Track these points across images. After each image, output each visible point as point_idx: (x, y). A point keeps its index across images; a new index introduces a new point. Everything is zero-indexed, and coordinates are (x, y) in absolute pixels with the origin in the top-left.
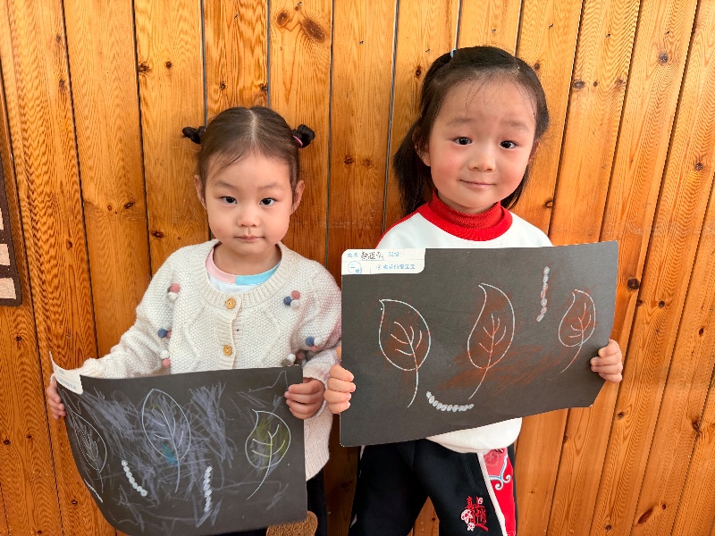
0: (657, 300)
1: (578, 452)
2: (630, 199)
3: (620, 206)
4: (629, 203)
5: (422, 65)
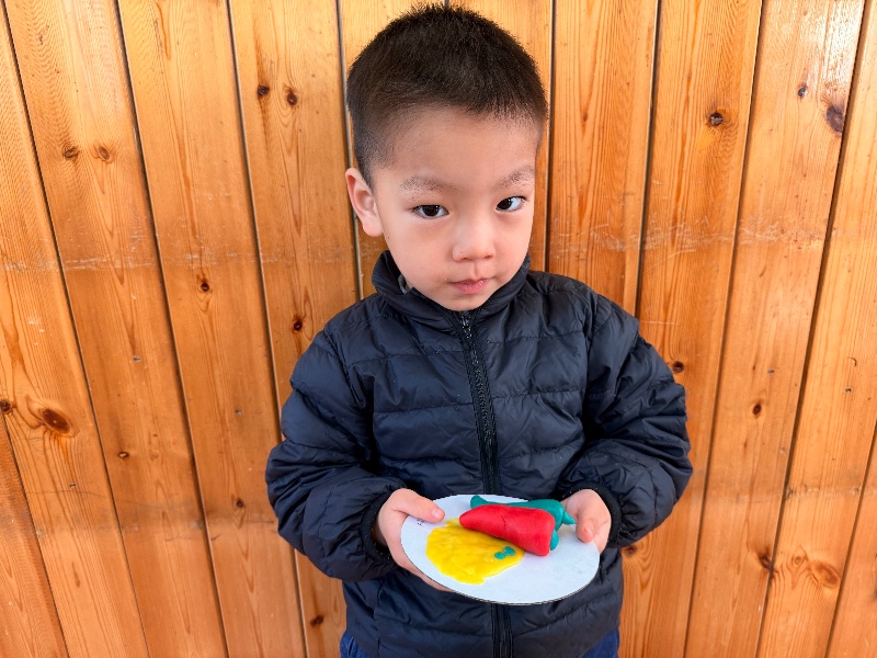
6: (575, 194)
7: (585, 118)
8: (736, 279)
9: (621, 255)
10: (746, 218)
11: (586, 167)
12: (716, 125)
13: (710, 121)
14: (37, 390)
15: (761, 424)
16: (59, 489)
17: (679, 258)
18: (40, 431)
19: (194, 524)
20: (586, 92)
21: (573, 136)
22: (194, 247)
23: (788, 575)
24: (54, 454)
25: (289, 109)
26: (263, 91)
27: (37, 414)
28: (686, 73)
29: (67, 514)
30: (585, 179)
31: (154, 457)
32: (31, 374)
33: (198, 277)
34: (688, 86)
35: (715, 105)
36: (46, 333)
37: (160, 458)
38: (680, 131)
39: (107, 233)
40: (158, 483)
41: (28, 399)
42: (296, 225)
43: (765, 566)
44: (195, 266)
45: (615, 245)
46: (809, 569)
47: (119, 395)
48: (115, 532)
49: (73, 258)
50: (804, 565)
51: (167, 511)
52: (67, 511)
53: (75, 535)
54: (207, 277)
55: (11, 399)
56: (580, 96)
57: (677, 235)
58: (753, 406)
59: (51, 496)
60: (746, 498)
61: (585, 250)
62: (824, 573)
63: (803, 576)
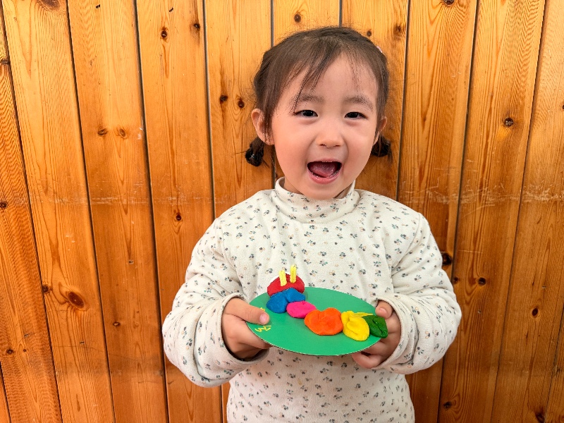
0: (475, 276)
2: (427, 164)
3: (417, 171)
4: (427, 167)
5: (167, 26)
6: (416, 165)
7: (424, 120)
8: (522, 223)
9: (446, 207)
10: (528, 185)
11: (425, 150)
12: (509, 126)
13: (505, 123)
14: (66, 279)
15: (538, 323)
16: (73, 344)
17: (483, 210)
18: (65, 307)
19: (158, 373)
20: (425, 103)
21: (416, 131)
22: (174, 193)
24: (73, 322)
25: (239, 110)
26: (224, 99)
27: (65, 295)
28: (490, 94)
29: (77, 362)
30: (424, 157)
31: (135, 327)
32: (64, 269)
33: (175, 211)
34: (491, 101)
35: (508, 114)
36: (76, 244)
37: (140, 326)
38: (485, 129)
39: (120, 182)
40: (137, 344)
41: (60, 285)
42: (238, 181)
43: (540, 421)
44: (174, 204)
45: (442, 200)
47: (117, 285)
48: (106, 375)
49: (97, 197)
51: (141, 363)
52: (77, 359)
53: (80, 376)
54: (181, 212)
55: (50, 285)
56: (422, 106)
57: (483, 195)
58: (532, 310)
59: (68, 349)
60: (527, 372)
61: (422, 202)
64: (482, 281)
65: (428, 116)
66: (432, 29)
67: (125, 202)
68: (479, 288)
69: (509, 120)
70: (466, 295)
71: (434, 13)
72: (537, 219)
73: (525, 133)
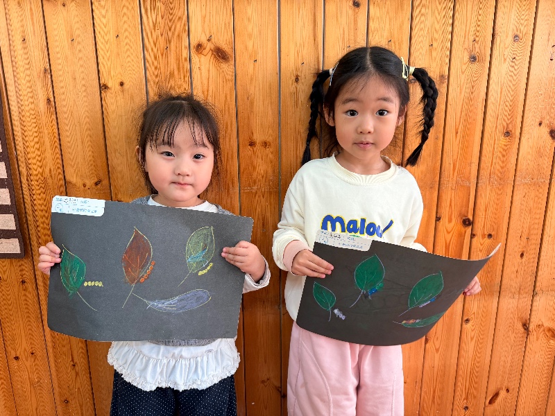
0: (486, 233)
1: (437, 350)
2: (458, 160)
3: (452, 165)
4: (458, 163)
5: (299, 74)
6: (451, 163)
7: (457, 133)
8: (514, 198)
9: (469, 188)
10: (518, 174)
11: (456, 152)
12: (507, 136)
13: (505, 135)
15: (523, 262)
17: (491, 190)
19: (277, 307)
20: (457, 124)
21: (452, 140)
23: (535, 333)
30: (456, 157)
34: (497, 121)
35: (507, 128)
38: (493, 139)
43: (525, 329)
45: (467, 184)
46: (544, 331)
50: (542, 328)
58: (520, 254)
60: (517, 296)
61: (454, 185)
62: (551, 333)
63: (542, 334)
64: (490, 236)
65: (459, 131)
66: (463, 77)
67: (263, 190)
68: (487, 241)
69: (508, 132)
70: (480, 245)
71: (464, 67)
72: (524, 194)
73: (517, 140)
